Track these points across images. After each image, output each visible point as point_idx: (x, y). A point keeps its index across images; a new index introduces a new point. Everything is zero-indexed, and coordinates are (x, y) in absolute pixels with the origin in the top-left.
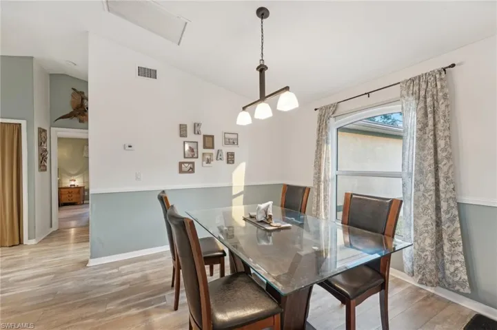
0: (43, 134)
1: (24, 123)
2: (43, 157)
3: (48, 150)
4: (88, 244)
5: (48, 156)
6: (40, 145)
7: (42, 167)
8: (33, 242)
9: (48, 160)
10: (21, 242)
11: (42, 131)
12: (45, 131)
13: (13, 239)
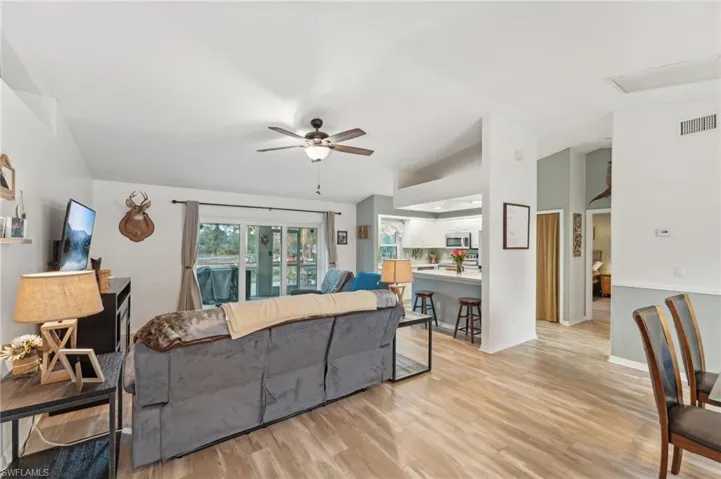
0: (578, 219)
1: (561, 212)
2: (578, 242)
3: (583, 235)
4: (610, 342)
5: (583, 241)
6: (575, 230)
7: (577, 253)
8: (566, 324)
9: (582, 245)
10: (558, 321)
11: (577, 216)
12: (579, 215)
13: (552, 317)
